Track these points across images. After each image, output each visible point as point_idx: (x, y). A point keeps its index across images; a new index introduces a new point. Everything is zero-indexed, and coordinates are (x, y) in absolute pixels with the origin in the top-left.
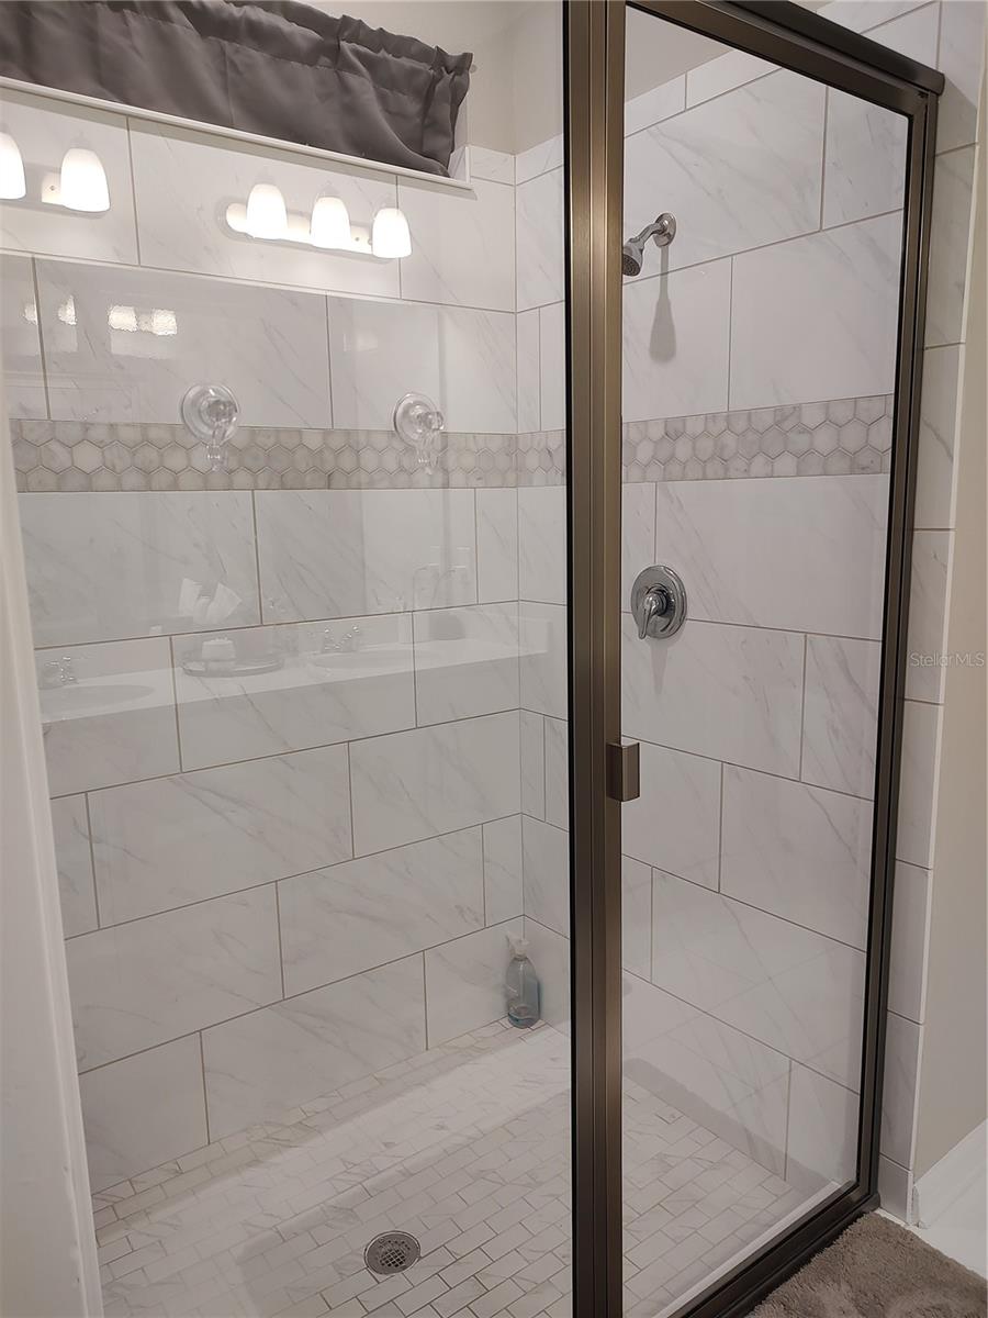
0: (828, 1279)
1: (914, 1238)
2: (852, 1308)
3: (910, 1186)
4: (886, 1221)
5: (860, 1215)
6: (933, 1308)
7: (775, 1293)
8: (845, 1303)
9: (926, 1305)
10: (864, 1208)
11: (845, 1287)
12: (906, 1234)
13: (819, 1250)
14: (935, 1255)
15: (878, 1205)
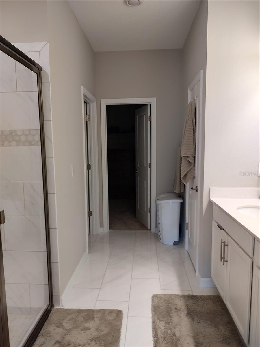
0: (49, 325)
1: (63, 309)
2: (55, 328)
3: (60, 299)
4: (57, 309)
5: (51, 310)
6: (71, 318)
7: (39, 334)
8: (54, 328)
9: (69, 319)
10: (52, 309)
11: (53, 325)
12: (61, 309)
13: (45, 321)
14: (68, 310)
15: (54, 307)
